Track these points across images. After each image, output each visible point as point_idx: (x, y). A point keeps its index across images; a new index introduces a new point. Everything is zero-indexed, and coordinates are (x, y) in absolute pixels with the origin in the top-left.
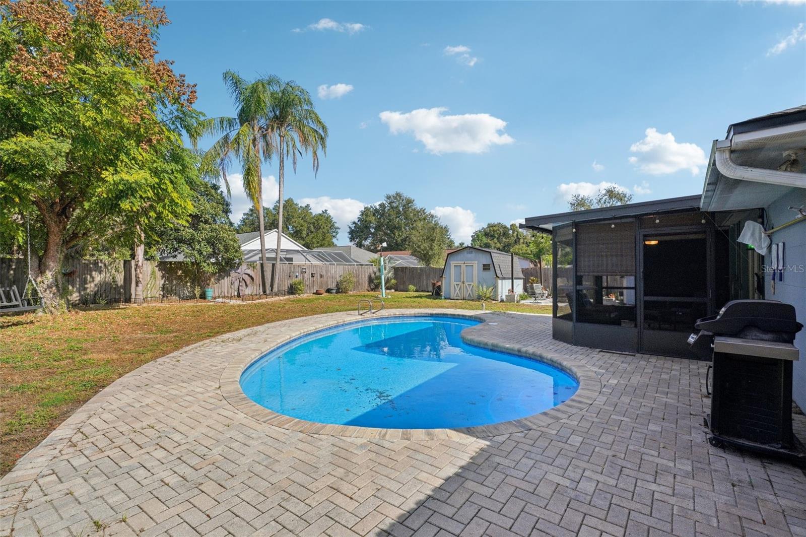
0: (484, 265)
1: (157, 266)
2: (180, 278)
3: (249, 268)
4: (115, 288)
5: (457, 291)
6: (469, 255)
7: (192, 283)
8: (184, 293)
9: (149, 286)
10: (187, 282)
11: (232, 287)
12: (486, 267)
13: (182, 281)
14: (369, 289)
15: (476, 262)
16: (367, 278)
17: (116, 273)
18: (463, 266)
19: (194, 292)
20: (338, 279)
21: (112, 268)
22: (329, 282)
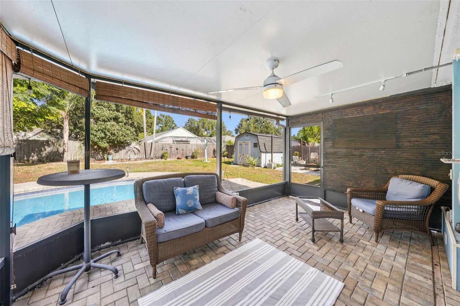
0: (254, 144)
1: (82, 144)
2: (96, 149)
3: (137, 145)
4: (58, 154)
5: (240, 160)
6: (247, 138)
7: (103, 152)
8: (98, 157)
9: (78, 153)
10: (100, 152)
11: (127, 154)
12: (256, 145)
13: (97, 151)
14: (214, 157)
15: (250, 142)
16: (212, 151)
17: (59, 147)
18: (244, 144)
19: (104, 157)
20: (193, 151)
21: (57, 144)
22: (188, 153)
